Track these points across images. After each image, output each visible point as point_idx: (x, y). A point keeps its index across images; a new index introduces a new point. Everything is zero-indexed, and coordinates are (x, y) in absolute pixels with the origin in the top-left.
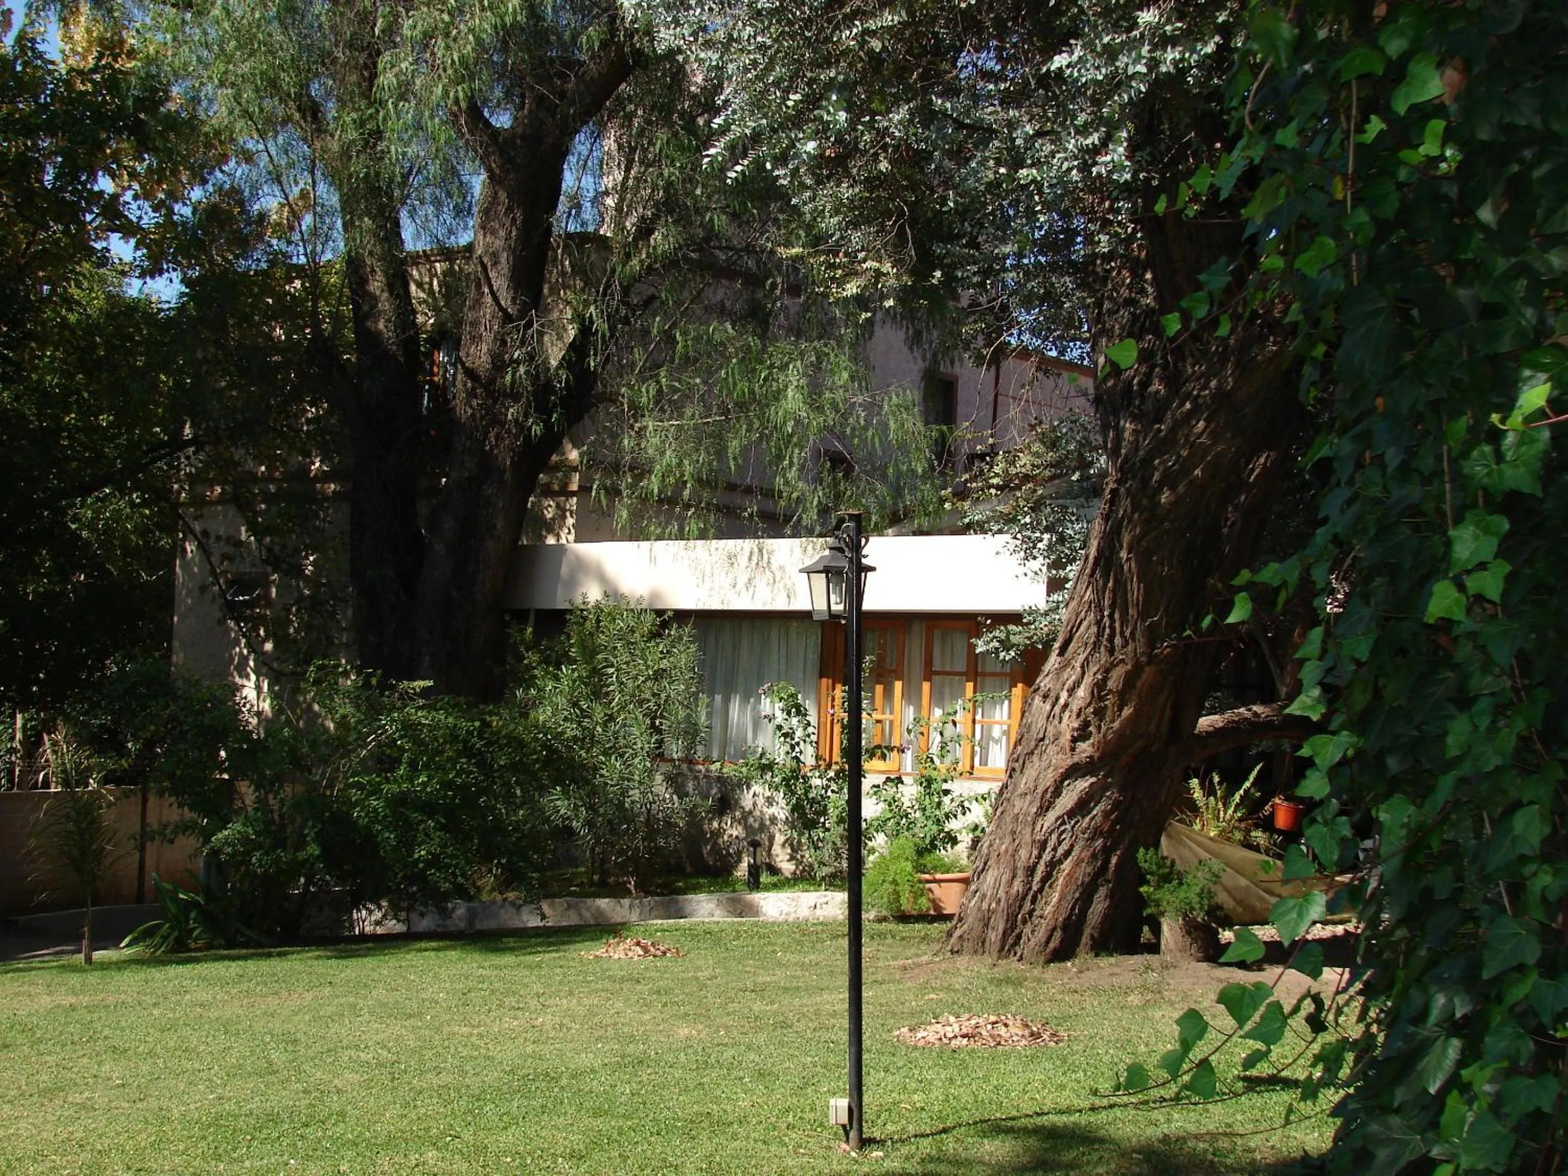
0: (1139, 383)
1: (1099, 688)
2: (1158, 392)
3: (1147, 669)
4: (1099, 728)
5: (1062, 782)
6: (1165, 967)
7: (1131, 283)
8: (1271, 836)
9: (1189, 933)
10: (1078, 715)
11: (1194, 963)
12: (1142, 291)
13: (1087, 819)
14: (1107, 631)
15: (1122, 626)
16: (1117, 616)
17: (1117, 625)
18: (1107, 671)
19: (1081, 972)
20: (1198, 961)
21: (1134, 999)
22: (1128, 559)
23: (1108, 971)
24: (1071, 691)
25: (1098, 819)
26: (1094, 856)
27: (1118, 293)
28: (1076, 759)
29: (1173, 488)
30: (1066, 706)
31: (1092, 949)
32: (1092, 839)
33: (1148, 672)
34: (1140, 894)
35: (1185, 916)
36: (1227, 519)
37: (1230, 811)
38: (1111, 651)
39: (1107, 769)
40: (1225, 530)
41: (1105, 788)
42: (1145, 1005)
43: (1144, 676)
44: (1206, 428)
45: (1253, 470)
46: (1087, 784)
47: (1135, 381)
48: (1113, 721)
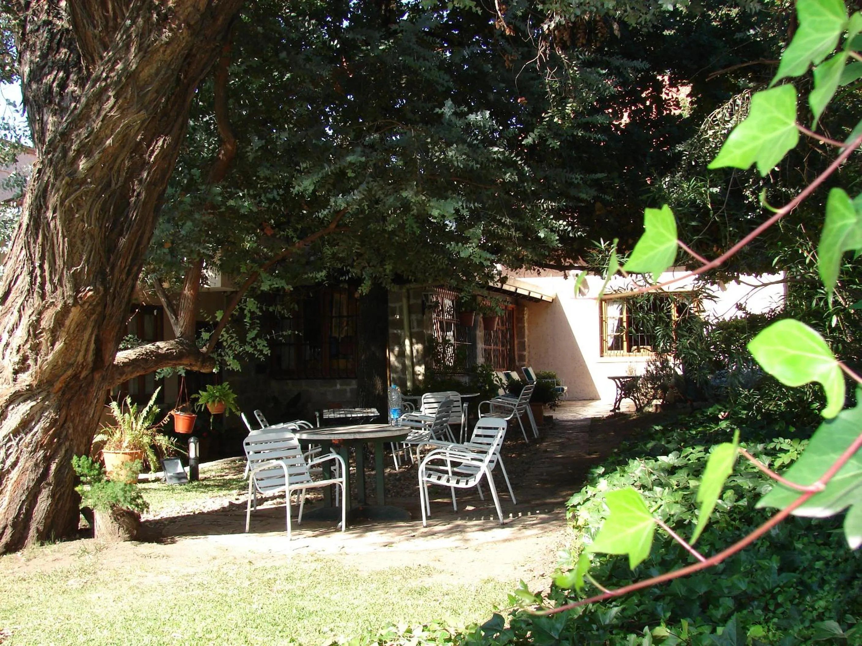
0: (58, 86)
1: (35, 326)
2: (74, 92)
3: (73, 309)
4: (36, 360)
5: (7, 407)
6: (99, 550)
7: (48, 9)
8: (169, 439)
9: (116, 519)
10: (18, 351)
11: (122, 543)
12: (58, 15)
13: (29, 436)
14: (39, 280)
15: (51, 275)
16: (46, 266)
17: (47, 274)
18: (40, 313)
19: (29, 560)
20: (125, 541)
21: (74, 583)
22: (54, 218)
23: (50, 558)
24: (11, 332)
25: (39, 435)
26: (36, 465)
27: (38, 17)
28: (18, 388)
29: (89, 155)
30: (7, 345)
31: (38, 539)
32: (35, 451)
33: (75, 313)
34: (76, 492)
35: (113, 506)
36: (134, 191)
37: (140, 423)
38: (43, 296)
39: (44, 394)
40: (133, 199)
41: (43, 409)
42: (83, 588)
43: (71, 315)
44: (115, 103)
45: (153, 151)
46: (28, 407)
47: (55, 85)
48: (47, 355)
